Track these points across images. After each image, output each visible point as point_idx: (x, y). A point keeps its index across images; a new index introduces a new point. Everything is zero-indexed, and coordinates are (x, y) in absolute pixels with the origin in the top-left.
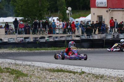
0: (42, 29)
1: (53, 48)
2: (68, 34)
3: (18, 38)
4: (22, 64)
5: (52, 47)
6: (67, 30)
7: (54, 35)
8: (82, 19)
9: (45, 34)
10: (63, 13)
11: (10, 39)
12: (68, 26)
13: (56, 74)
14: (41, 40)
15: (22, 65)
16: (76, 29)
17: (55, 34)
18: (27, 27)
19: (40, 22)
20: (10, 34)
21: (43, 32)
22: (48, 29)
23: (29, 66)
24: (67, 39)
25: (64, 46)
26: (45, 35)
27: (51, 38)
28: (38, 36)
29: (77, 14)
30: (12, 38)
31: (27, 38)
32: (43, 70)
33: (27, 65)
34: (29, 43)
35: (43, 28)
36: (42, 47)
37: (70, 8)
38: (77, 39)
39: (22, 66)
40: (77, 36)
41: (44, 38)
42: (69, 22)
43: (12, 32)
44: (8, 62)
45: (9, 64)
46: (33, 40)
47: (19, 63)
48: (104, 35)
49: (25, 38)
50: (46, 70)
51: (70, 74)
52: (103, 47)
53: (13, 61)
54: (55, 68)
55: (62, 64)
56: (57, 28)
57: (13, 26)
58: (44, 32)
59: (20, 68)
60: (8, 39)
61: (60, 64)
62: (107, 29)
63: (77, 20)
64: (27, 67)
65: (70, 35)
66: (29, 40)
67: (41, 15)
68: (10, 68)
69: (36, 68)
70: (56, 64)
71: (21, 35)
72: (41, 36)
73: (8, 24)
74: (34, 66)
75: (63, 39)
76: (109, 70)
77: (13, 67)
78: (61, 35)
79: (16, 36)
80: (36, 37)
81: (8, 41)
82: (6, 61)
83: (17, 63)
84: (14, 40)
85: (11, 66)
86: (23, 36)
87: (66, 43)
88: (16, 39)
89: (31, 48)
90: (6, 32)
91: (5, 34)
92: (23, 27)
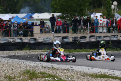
0: (83, 27)
2: (114, 34)
3: (55, 37)
5: (94, 48)
7: (97, 35)
9: (87, 33)
10: (107, 8)
11: (46, 38)
12: (113, 24)
13: (99, 80)
14: (81, 39)
15: (59, 69)
17: (98, 33)
18: (65, 24)
19: (81, 19)
21: (84, 31)
22: (90, 27)
23: (68, 70)
24: (112, 39)
25: (108, 48)
26: (86, 34)
27: (93, 38)
28: (78, 35)
30: (48, 38)
31: (66, 37)
32: (83, 75)
33: (66, 69)
34: (68, 43)
35: (84, 25)
36: (82, 49)
37: (115, 3)
39: (59, 71)
41: (85, 37)
42: (114, 20)
43: (48, 30)
44: (44, 65)
45: (45, 68)
46: (72, 40)
47: (56, 67)
49: (63, 38)
50: (87, 75)
53: (50, 65)
54: (98, 73)
55: (106, 69)
56: (100, 26)
57: (49, 24)
58: (86, 30)
59: (58, 73)
60: (44, 39)
61: (104, 68)
64: (65, 71)
65: (115, 34)
66: (68, 41)
67: (81, 10)
68: (46, 72)
69: (76, 73)
70: (99, 69)
71: (58, 34)
72: (82, 35)
73: (43, 21)
74: (73, 70)
75: (108, 39)
77: (50, 72)
78: (105, 34)
79: (53, 35)
80: (76, 36)
81: (44, 41)
82: (41, 64)
83: (53, 67)
84: (51, 40)
85: (47, 70)
86: (61, 36)
87: (110, 44)
88: (52, 39)
89: (70, 49)
90: (41, 30)
91: (41, 33)
92: (61, 24)
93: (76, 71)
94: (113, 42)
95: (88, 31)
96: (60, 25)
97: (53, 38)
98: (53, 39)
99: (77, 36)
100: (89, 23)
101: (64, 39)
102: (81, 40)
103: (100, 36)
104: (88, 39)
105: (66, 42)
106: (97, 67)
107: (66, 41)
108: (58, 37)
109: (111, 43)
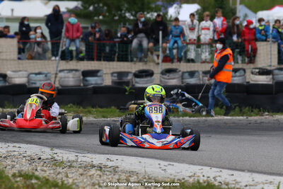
3: (61, 71)
4: (77, 161)
7: (184, 67)
8: (280, 13)
9: (154, 61)
11: (36, 74)
14: (138, 80)
15: (74, 164)
19: (137, 20)
20: (32, 58)
22: (165, 45)
23: (100, 168)
26: (152, 64)
27: (171, 75)
28: (130, 67)
30: (39, 74)
31: (93, 73)
33: (93, 166)
34: (99, 90)
38: (263, 80)
39: (74, 170)
40: (264, 72)
41: (149, 74)
42: (234, 24)
43: (40, 50)
44: (28, 153)
45: (32, 160)
46: (113, 82)
47: (65, 159)
49: (86, 74)
53: (46, 153)
54: (187, 178)
55: (211, 166)
58: (152, 53)
59: (70, 175)
60: (28, 76)
61: (206, 165)
63: (262, 15)
64: (93, 171)
65: (237, 66)
66: (99, 82)
68: (37, 173)
69: (123, 177)
70: (192, 166)
71: (71, 62)
72: (140, 66)
74: (115, 170)
77: (47, 173)
79: (55, 66)
80: (123, 70)
81: (28, 82)
82: (22, 151)
83: (58, 158)
84: (49, 80)
85: (39, 168)
86: (78, 68)
88: (54, 76)
89: (107, 107)
90: (21, 51)
91: (19, 59)
92: (79, 34)
93: (123, 172)
95: (158, 56)
96: (75, 36)
97: (56, 74)
98: (56, 77)
99: (126, 70)
100: (161, 33)
101: (89, 78)
102: (137, 82)
103: (192, 69)
105: (93, 87)
106: (183, 162)
107: (93, 82)
108: (71, 71)
109: (227, 91)
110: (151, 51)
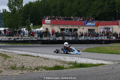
1: (23, 44)
2: (31, 37)
6: (30, 35)
7: (24, 37)
8: (38, 30)
10: (28, 26)
13: (25, 57)
15: (8, 52)
16: (35, 34)
18: (10, 33)
19: (17, 31)
25: (29, 43)
27: (22, 39)
29: (35, 27)
30: (3, 38)
31: (11, 38)
32: (18, 55)
33: (10, 52)
34: (11, 41)
35: (18, 33)
36: (18, 43)
37: (32, 24)
38: (35, 39)
42: (31, 31)
45: (1, 51)
46: (13, 40)
47: (6, 51)
48: (48, 38)
49: (9, 38)
50: (20, 55)
51: (32, 57)
52: (48, 44)
53: (3, 50)
56: (25, 34)
59: (7, 54)
60: (1, 39)
62: (50, 35)
63: (35, 30)
67: (17, 27)
68: (2, 53)
72: (17, 37)
74: (14, 53)
75: (28, 39)
76: (52, 55)
77: (4, 53)
79: (5, 37)
87: (30, 41)
89: (12, 43)
92: (8, 33)
94: (31, 40)
97: (5, 39)
99: (15, 38)
102: (17, 40)
104: (20, 39)
108: (7, 38)
110: (19, 35)
